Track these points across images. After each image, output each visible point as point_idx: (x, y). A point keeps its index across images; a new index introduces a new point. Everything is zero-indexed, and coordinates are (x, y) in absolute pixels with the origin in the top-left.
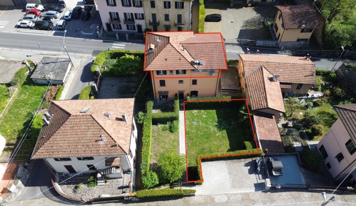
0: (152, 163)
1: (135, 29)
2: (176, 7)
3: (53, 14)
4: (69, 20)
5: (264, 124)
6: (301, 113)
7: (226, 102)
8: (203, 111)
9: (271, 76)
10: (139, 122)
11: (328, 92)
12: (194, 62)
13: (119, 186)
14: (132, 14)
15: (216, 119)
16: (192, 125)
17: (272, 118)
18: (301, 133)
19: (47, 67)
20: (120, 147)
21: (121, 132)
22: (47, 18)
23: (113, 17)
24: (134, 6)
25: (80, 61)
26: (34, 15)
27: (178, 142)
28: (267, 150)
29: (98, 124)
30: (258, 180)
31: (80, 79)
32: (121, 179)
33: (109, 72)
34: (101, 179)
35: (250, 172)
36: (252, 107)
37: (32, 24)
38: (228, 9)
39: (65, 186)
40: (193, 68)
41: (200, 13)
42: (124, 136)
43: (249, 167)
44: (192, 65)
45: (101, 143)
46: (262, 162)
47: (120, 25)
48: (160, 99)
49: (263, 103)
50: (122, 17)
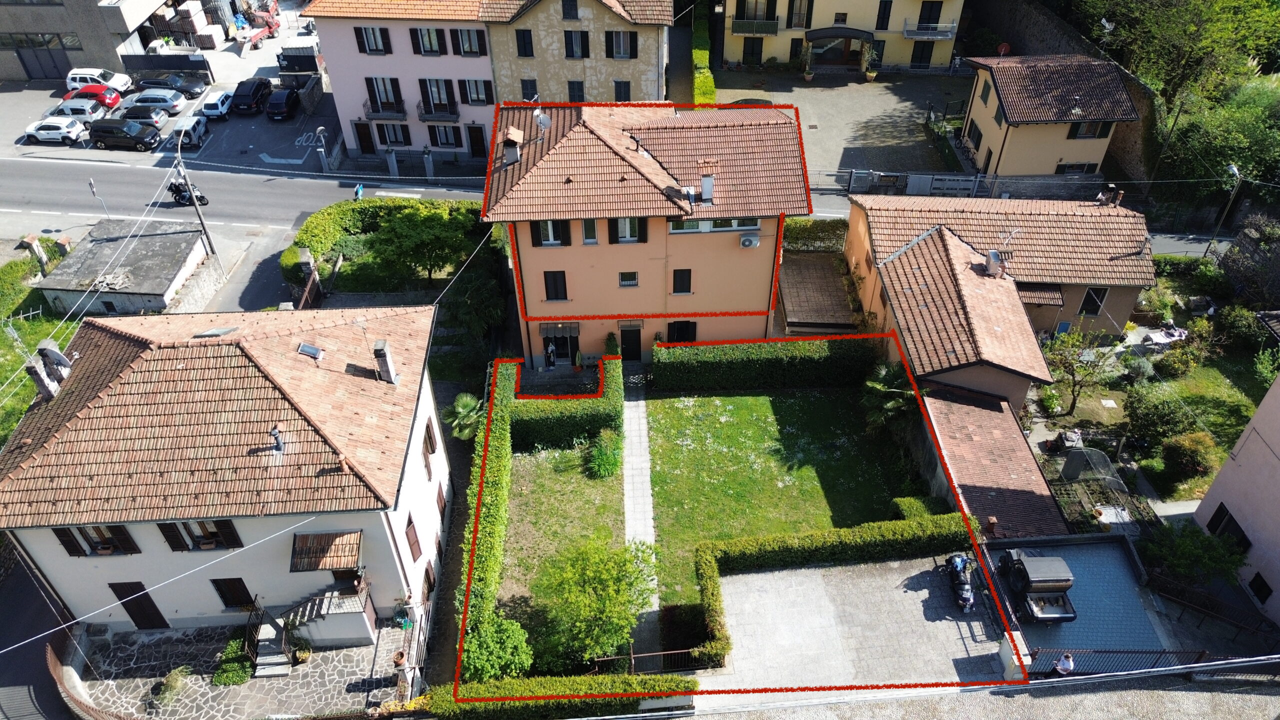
0: (506, 597)
1: (459, 144)
2: (610, 54)
3: (164, 101)
4: (221, 118)
5: (971, 428)
6: (1110, 403)
7: (807, 362)
8: (717, 401)
9: (979, 259)
10: (456, 433)
11: (1203, 325)
12: (679, 191)
13: (354, 679)
14: (448, 83)
15: (774, 429)
16: (677, 449)
17: (1000, 410)
18: (1121, 471)
19: (107, 250)
20: (357, 475)
21: (368, 420)
22: (140, 113)
23: (381, 97)
24: (457, 51)
25: (246, 245)
26: (92, 102)
27: (620, 513)
28: (994, 519)
29: (266, 377)
30: (969, 642)
31: (237, 300)
32: (364, 650)
33: (354, 273)
34: (274, 647)
35: (933, 612)
36: (917, 363)
37: (78, 131)
38: (796, 89)
39: (111, 682)
40: (675, 212)
41: (696, 92)
42: (379, 436)
43: (924, 594)
44: (669, 198)
45: (275, 459)
46: (976, 573)
47: (405, 129)
48: (549, 363)
49: (958, 347)
50: (411, 95)
